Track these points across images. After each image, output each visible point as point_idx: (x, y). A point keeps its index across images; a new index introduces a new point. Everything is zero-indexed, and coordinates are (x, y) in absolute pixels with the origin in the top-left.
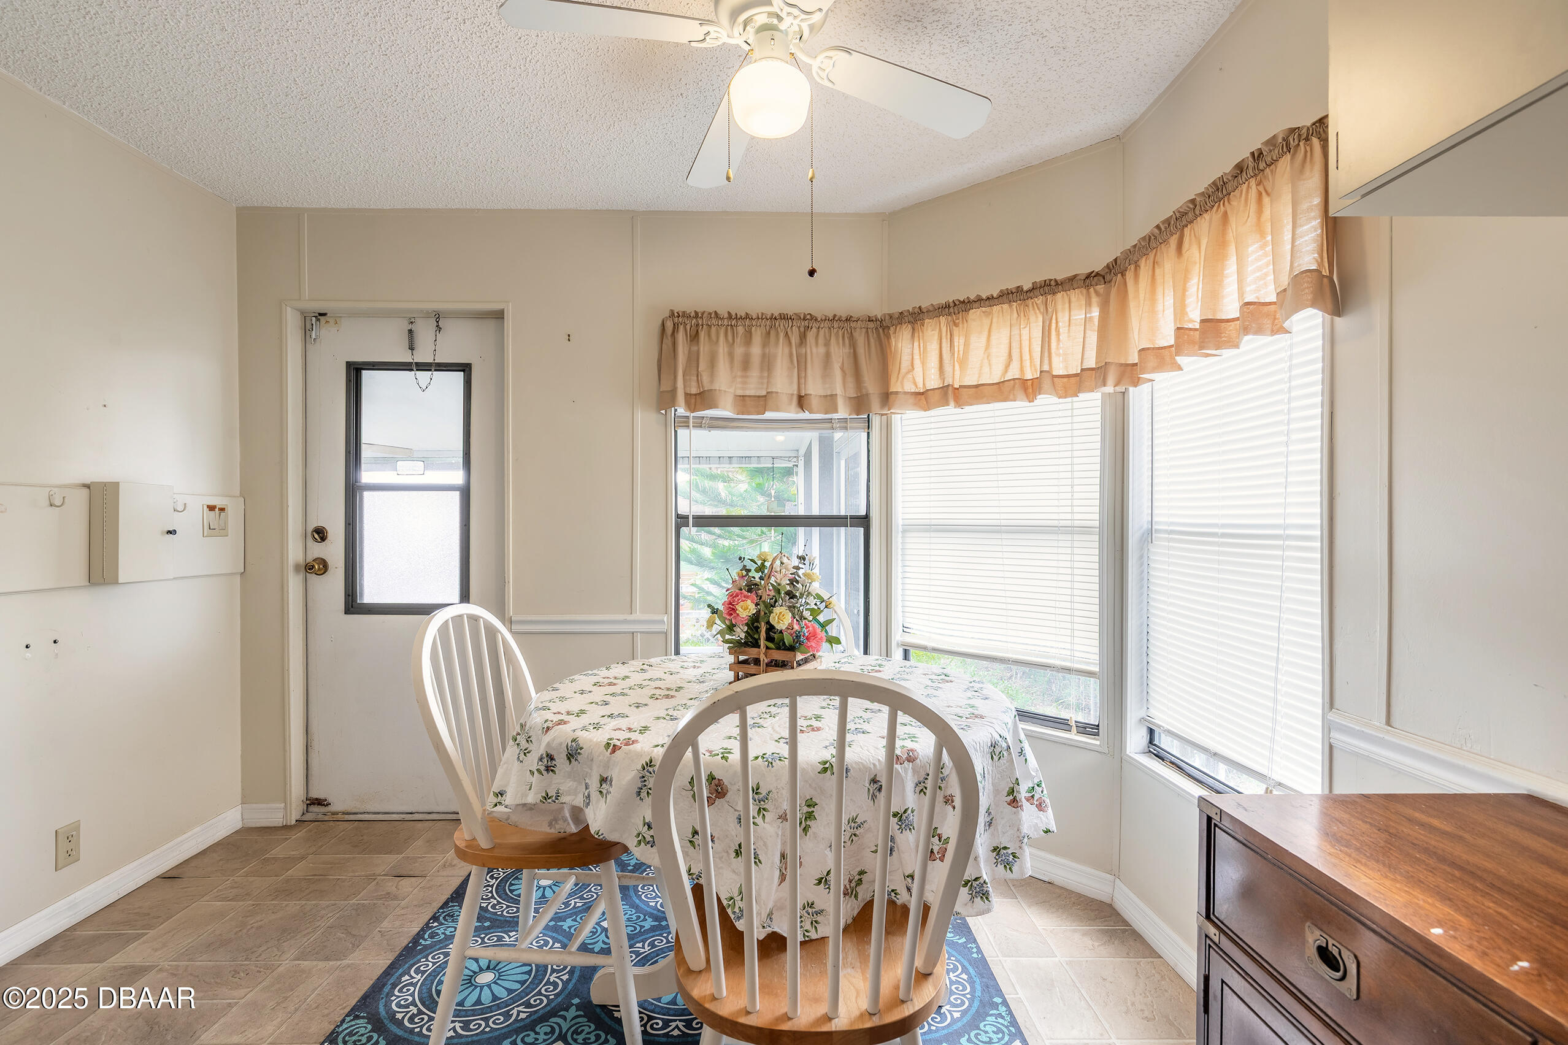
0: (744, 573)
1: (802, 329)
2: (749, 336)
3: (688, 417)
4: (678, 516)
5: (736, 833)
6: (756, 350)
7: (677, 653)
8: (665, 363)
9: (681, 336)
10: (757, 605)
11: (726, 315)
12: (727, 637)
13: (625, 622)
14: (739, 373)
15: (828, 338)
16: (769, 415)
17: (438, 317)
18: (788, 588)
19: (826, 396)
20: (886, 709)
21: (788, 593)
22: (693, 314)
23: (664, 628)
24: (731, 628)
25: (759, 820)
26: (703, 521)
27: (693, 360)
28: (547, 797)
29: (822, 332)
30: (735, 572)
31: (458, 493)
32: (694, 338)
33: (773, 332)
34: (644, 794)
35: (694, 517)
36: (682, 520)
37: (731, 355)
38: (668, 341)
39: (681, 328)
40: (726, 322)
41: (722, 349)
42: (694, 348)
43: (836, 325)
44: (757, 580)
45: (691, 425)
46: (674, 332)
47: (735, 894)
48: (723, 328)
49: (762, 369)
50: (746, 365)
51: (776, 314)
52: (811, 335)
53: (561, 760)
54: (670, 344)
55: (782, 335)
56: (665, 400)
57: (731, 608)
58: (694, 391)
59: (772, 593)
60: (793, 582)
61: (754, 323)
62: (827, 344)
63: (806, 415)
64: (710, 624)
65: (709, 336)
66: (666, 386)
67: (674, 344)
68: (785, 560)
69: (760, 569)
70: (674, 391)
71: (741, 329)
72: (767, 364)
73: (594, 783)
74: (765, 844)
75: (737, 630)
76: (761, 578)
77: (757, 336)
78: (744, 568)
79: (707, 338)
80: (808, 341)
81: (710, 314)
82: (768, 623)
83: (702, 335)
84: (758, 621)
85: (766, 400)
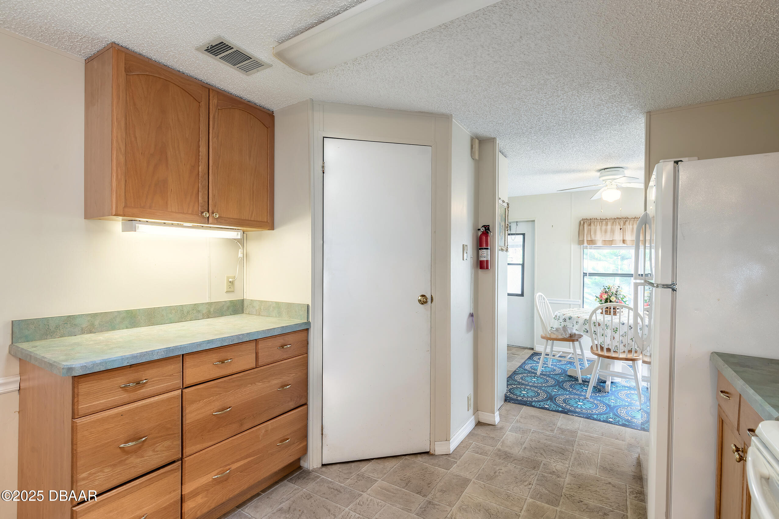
0: (604, 289)
1: (624, 221)
2: (607, 224)
3: (587, 246)
4: (584, 273)
5: (602, 332)
6: (609, 227)
7: (583, 308)
8: (580, 232)
9: (586, 225)
10: (607, 296)
11: (600, 219)
12: (600, 302)
13: (568, 301)
14: (604, 234)
15: (633, 223)
16: (612, 246)
17: (517, 222)
18: (615, 293)
19: (632, 240)
20: (628, 309)
21: (615, 294)
22: (589, 219)
23: (579, 303)
24: (601, 301)
25: (607, 329)
26: (591, 274)
27: (589, 231)
28: (565, 326)
29: (631, 222)
30: (602, 289)
31: (521, 266)
32: (590, 225)
33: (614, 222)
34: (585, 324)
35: (589, 273)
36: (585, 274)
37: (601, 229)
38: (581, 227)
39: (586, 223)
40: (599, 221)
41: (598, 227)
42: (590, 227)
43: (636, 219)
44: (608, 291)
45: (588, 248)
46: (583, 224)
47: (602, 342)
48: (599, 222)
49: (611, 232)
50: (606, 231)
51: (616, 218)
52: (627, 223)
53: (567, 320)
54: (582, 228)
55: (617, 223)
56: (581, 242)
57: (601, 297)
58: (589, 239)
59: (611, 294)
60: (616, 292)
61: (608, 220)
62: (633, 225)
63: (625, 245)
64: (596, 300)
65: (594, 224)
66: (581, 239)
67: (584, 227)
68: (615, 287)
69: (608, 289)
70: (583, 241)
71: (604, 222)
72: (613, 231)
73: (575, 323)
74: (608, 334)
75: (602, 301)
76: (609, 291)
77: (609, 224)
78: (604, 288)
79: (593, 225)
80: (626, 225)
81: (595, 219)
82: (610, 300)
83: (592, 224)
84: (608, 299)
85: (612, 242)
